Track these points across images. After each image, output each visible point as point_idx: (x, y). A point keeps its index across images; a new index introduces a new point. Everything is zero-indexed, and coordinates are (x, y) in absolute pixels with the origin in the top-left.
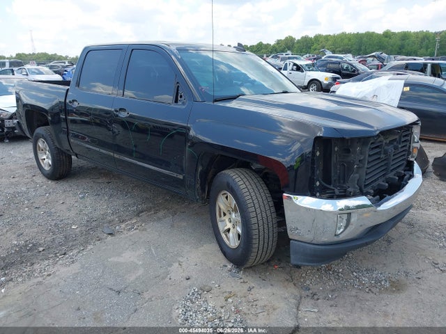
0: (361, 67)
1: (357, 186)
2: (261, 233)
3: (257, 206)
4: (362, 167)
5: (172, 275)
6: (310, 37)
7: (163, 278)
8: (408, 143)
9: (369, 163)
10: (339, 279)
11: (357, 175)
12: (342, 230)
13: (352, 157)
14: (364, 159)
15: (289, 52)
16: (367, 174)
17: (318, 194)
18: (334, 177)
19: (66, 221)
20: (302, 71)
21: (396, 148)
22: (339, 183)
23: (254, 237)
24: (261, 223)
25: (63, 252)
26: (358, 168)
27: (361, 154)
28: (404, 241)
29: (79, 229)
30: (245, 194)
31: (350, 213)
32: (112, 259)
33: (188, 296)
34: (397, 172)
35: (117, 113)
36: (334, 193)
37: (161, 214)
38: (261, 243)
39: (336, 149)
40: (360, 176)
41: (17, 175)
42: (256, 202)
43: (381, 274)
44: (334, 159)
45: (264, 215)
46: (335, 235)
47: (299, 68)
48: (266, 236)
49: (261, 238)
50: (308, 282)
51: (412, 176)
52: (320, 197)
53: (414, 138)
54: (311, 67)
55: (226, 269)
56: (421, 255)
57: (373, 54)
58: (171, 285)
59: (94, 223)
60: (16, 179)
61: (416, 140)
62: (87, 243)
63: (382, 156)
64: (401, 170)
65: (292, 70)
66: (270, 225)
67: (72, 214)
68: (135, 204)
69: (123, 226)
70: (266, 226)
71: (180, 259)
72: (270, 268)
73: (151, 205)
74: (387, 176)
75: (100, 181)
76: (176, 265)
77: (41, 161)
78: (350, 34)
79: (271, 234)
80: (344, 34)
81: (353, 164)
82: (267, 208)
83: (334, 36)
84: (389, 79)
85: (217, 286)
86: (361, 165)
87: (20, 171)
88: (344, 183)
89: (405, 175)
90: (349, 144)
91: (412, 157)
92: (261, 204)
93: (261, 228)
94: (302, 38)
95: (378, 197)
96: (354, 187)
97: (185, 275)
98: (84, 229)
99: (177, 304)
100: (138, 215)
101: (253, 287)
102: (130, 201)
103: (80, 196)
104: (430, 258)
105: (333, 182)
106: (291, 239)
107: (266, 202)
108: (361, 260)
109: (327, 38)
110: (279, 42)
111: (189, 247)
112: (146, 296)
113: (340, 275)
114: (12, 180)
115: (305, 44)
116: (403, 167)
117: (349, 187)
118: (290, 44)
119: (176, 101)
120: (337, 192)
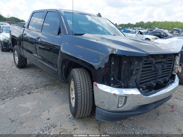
0: (169, 34)
1: (134, 83)
2: (83, 102)
3: (82, 87)
4: (138, 73)
5: (42, 117)
6: (151, 22)
7: (37, 117)
8: (172, 65)
9: (142, 71)
10: (123, 130)
11: (135, 77)
12: (122, 105)
13: (132, 67)
14: (139, 69)
15: (140, 27)
16: (141, 77)
17: (112, 85)
18: (122, 77)
19: (12, 86)
20: (142, 35)
21: (163, 66)
22: (126, 80)
23: (79, 103)
24: (83, 96)
25: (3, 99)
26: (136, 73)
27: (138, 66)
28: (166, 115)
29: (16, 90)
30: (78, 81)
31: (127, 97)
32: (20, 105)
33: (43, 128)
34: (164, 79)
35: (37, 40)
36: (121, 85)
37: (55, 87)
38: (83, 106)
39: (125, 62)
40: (137, 78)
41: (6, 65)
42: (82, 85)
43: (148, 131)
44: (123, 67)
45: (85, 92)
46: (118, 107)
47: (141, 33)
48: (86, 103)
49: (83, 104)
50: (107, 130)
51: (173, 82)
52: (113, 87)
53: (176, 63)
54: (147, 33)
55: (69, 117)
56: (173, 124)
57: (175, 29)
58: (39, 121)
59: (25, 88)
60: (5, 66)
61: (177, 64)
62: (16, 96)
63: (153, 69)
64: (167, 78)
65: (138, 34)
66: (88, 98)
67: (17, 83)
68: (46, 81)
69: (36, 90)
70: (86, 98)
71: (50, 109)
72: (91, 120)
73: (53, 83)
74: (157, 80)
75: (37, 70)
76: (47, 112)
77: (15, 60)
78: (169, 22)
79: (88, 103)
80: (166, 22)
81: (133, 71)
82: (88, 89)
83: (162, 22)
84: (178, 39)
85: (59, 125)
86: (137, 72)
87: (8, 63)
88: (128, 80)
89: (169, 81)
90: (132, 60)
91: (175, 72)
92: (85, 86)
93: (83, 99)
94: (147, 22)
95: (148, 90)
96: (133, 83)
97: (48, 117)
98: (19, 89)
99: (35, 132)
100: (45, 87)
101: (77, 128)
102: (44, 80)
103: (26, 76)
104: (178, 126)
105: (122, 79)
106: (97, 107)
107: (87, 86)
108: (140, 122)
109: (158, 23)
110: (137, 23)
111: (57, 104)
112: (24, 125)
113: (125, 128)
114: (3, 66)
115: (148, 25)
116: (168, 77)
117: (130, 83)
118: (142, 24)
119: (58, 35)
120: (123, 84)
